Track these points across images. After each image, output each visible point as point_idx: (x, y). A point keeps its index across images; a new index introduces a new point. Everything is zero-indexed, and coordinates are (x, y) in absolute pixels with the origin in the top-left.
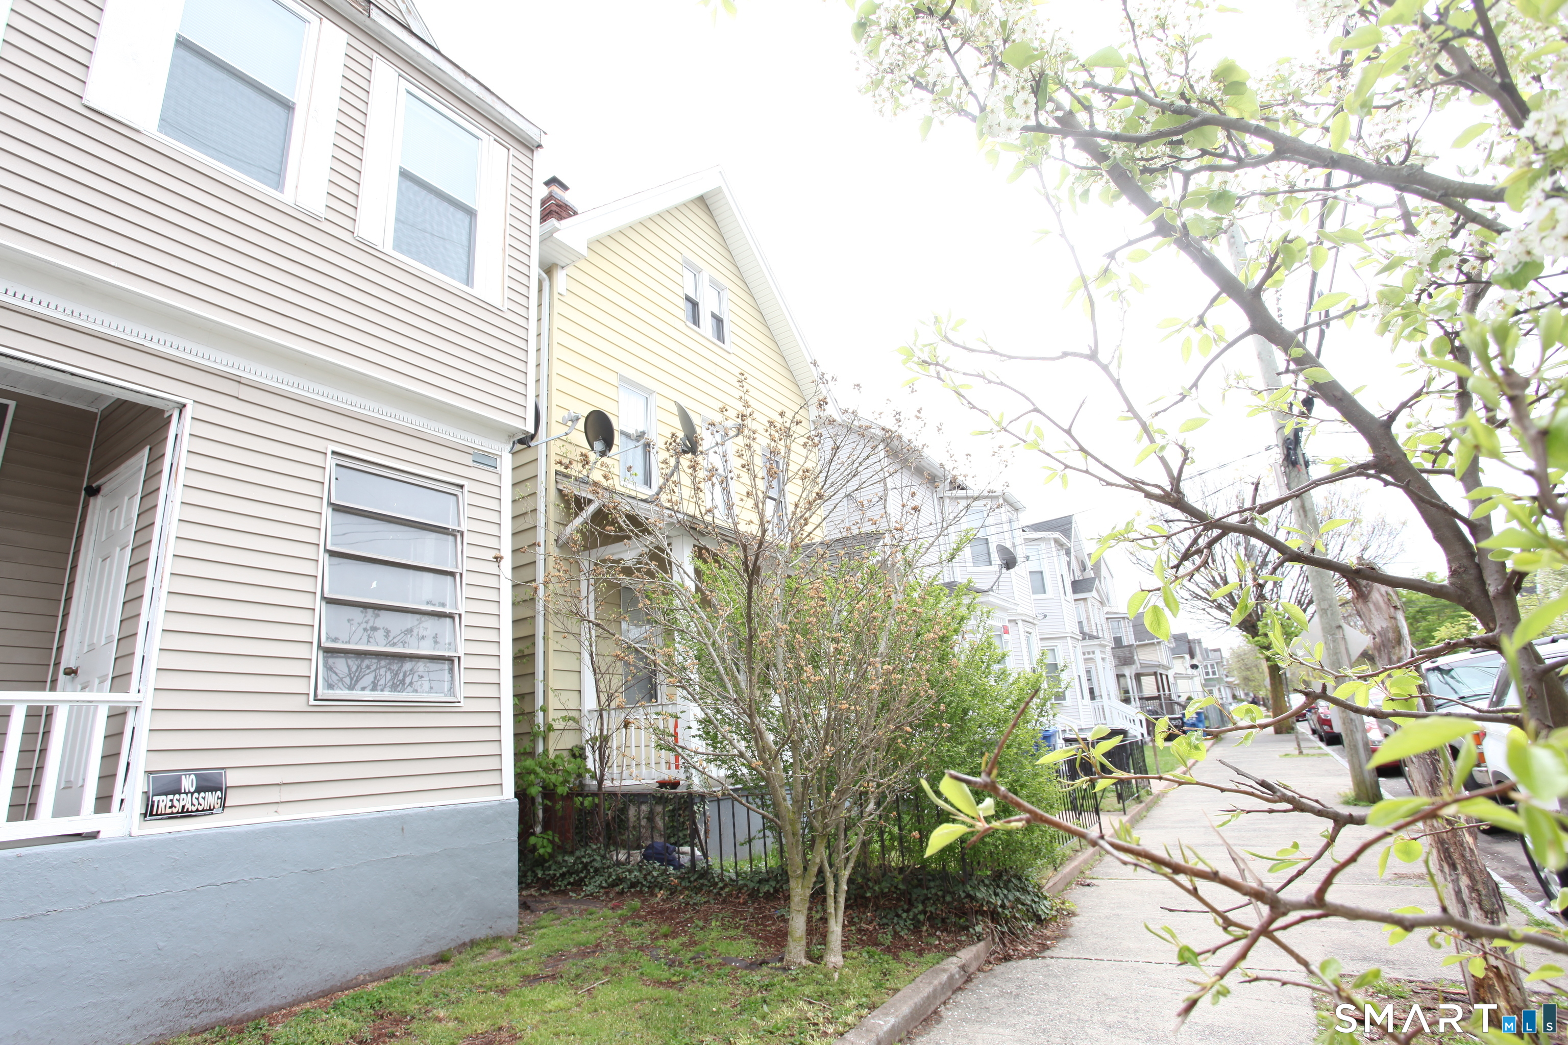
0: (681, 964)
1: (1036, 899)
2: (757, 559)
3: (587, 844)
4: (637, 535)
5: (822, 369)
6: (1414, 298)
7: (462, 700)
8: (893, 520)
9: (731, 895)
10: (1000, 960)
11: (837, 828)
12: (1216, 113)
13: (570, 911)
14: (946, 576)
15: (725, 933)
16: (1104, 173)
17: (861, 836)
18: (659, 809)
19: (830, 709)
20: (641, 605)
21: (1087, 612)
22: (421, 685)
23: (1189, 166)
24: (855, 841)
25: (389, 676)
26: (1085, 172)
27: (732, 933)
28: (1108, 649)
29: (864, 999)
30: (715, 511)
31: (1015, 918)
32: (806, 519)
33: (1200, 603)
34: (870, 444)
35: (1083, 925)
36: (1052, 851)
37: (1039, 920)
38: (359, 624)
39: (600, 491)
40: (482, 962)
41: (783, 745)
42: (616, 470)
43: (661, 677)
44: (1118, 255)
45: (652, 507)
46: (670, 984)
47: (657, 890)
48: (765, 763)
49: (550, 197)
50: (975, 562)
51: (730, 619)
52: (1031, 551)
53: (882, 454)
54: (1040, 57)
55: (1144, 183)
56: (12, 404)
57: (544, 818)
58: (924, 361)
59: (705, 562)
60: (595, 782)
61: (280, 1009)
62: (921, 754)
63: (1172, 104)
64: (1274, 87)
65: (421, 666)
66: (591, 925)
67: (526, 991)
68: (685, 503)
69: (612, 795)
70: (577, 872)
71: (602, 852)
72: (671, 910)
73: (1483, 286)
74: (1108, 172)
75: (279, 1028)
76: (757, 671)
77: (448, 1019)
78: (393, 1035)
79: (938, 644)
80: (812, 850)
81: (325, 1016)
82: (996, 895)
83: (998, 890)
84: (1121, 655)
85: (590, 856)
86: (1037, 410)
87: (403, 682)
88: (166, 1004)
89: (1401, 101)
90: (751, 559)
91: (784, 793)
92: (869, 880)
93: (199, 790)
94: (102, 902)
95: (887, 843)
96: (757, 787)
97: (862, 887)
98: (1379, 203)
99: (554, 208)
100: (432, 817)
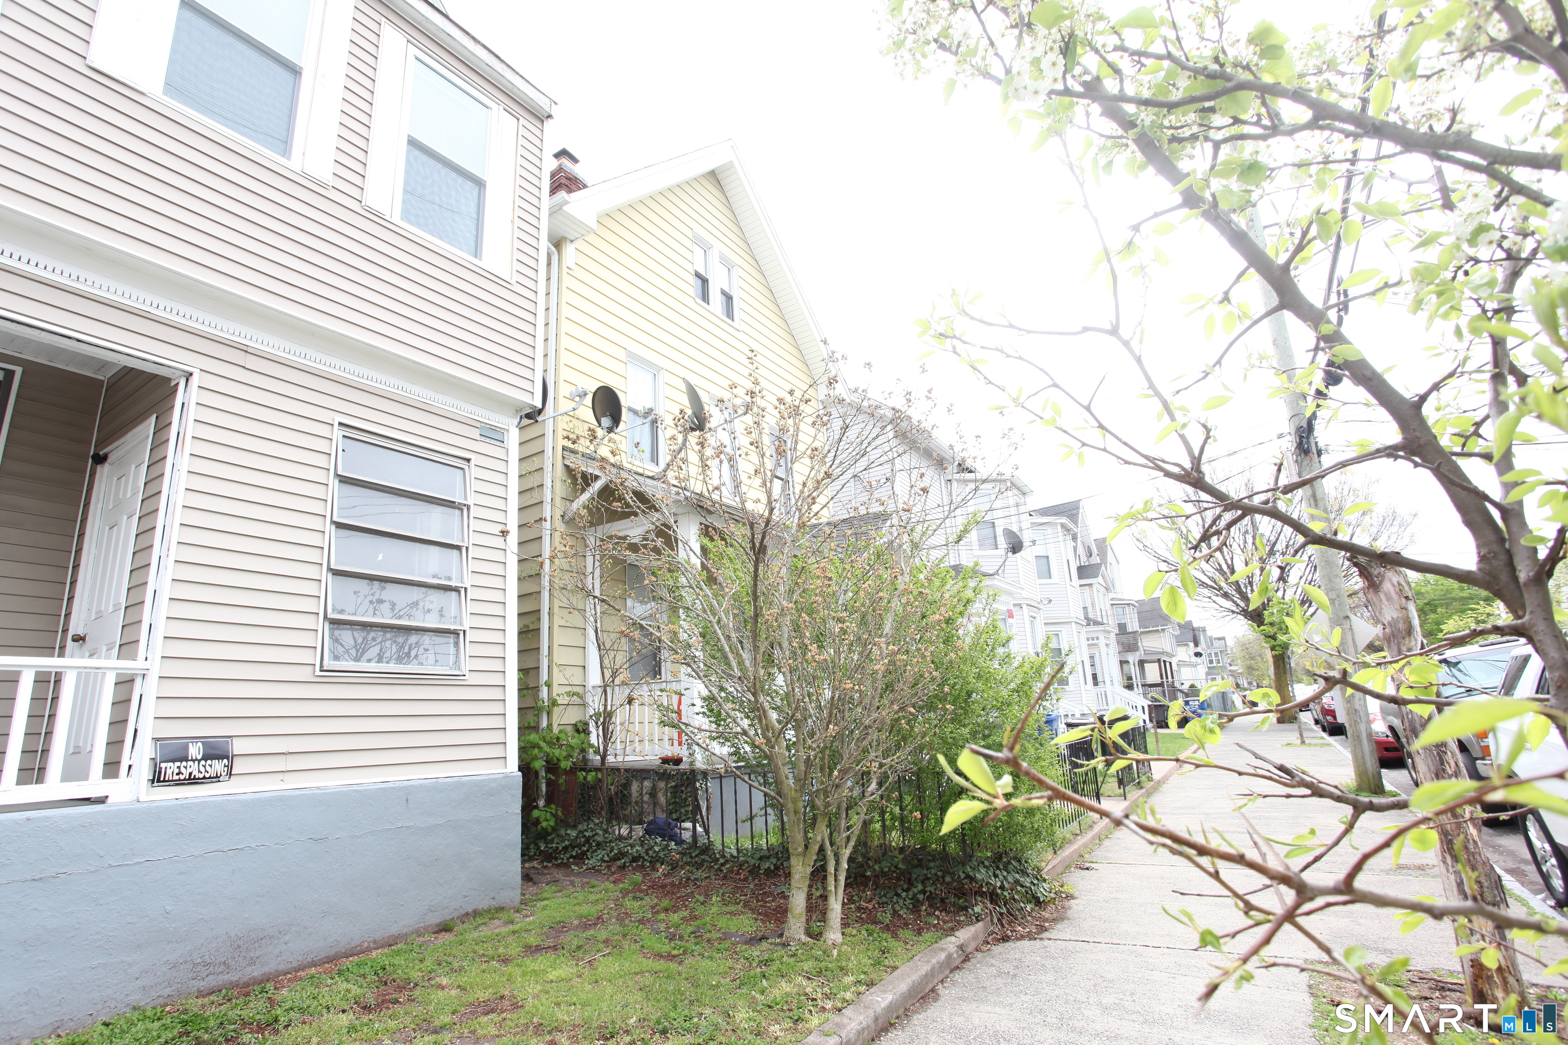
0: (681, 938)
1: (1036, 882)
2: (763, 538)
3: (589, 818)
4: (643, 511)
5: (832, 347)
6: (1449, 275)
7: (467, 673)
8: (901, 501)
9: (732, 871)
10: (998, 940)
11: (839, 808)
12: (1251, 77)
13: (572, 883)
14: (952, 558)
15: (725, 909)
16: (1130, 142)
17: (863, 815)
18: (662, 785)
19: (835, 689)
20: (647, 582)
21: (1092, 597)
22: (427, 658)
23: (1219, 136)
24: (856, 820)
25: (394, 649)
26: (1109, 143)
27: (732, 908)
28: (1113, 636)
29: (862, 976)
30: (723, 488)
31: (1014, 899)
32: (814, 498)
33: (1206, 591)
34: (879, 424)
35: (1081, 908)
36: (1053, 834)
37: (1038, 902)
38: (366, 596)
39: (608, 467)
40: (485, 932)
41: (787, 723)
42: (623, 447)
43: (665, 654)
44: (1142, 227)
45: (659, 484)
46: (670, 957)
47: (658, 865)
48: (769, 741)
49: (560, 169)
50: (981, 546)
51: (736, 598)
52: (1037, 535)
53: (891, 435)
54: (1070, 17)
55: (1172, 152)
56: (19, 370)
57: (547, 791)
58: (941, 334)
59: (712, 540)
60: (598, 758)
61: (286, 974)
62: (924, 735)
63: (1205, 68)
64: (1310, 54)
65: (427, 639)
66: (593, 897)
67: (528, 961)
68: (692, 481)
69: (615, 770)
70: (580, 846)
71: (605, 827)
72: (673, 884)
73: (1522, 263)
74: (1136, 141)
75: (284, 992)
76: (762, 650)
77: (451, 986)
78: (396, 1002)
79: (944, 626)
80: (813, 829)
81: (329, 981)
82: (996, 876)
83: (998, 872)
84: (1126, 641)
85: (592, 830)
86: (1055, 385)
87: (408, 655)
88: (174, 967)
89: (1443, 70)
90: (758, 537)
91: (787, 771)
92: (869, 859)
93: (206, 758)
94: (111, 866)
95: (888, 823)
96: (759, 765)
97: (862, 866)
98: (1413, 179)
99: (564, 181)
100: (436, 788)
